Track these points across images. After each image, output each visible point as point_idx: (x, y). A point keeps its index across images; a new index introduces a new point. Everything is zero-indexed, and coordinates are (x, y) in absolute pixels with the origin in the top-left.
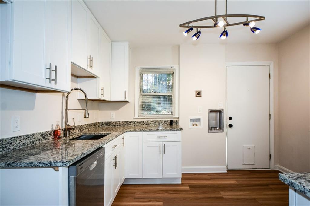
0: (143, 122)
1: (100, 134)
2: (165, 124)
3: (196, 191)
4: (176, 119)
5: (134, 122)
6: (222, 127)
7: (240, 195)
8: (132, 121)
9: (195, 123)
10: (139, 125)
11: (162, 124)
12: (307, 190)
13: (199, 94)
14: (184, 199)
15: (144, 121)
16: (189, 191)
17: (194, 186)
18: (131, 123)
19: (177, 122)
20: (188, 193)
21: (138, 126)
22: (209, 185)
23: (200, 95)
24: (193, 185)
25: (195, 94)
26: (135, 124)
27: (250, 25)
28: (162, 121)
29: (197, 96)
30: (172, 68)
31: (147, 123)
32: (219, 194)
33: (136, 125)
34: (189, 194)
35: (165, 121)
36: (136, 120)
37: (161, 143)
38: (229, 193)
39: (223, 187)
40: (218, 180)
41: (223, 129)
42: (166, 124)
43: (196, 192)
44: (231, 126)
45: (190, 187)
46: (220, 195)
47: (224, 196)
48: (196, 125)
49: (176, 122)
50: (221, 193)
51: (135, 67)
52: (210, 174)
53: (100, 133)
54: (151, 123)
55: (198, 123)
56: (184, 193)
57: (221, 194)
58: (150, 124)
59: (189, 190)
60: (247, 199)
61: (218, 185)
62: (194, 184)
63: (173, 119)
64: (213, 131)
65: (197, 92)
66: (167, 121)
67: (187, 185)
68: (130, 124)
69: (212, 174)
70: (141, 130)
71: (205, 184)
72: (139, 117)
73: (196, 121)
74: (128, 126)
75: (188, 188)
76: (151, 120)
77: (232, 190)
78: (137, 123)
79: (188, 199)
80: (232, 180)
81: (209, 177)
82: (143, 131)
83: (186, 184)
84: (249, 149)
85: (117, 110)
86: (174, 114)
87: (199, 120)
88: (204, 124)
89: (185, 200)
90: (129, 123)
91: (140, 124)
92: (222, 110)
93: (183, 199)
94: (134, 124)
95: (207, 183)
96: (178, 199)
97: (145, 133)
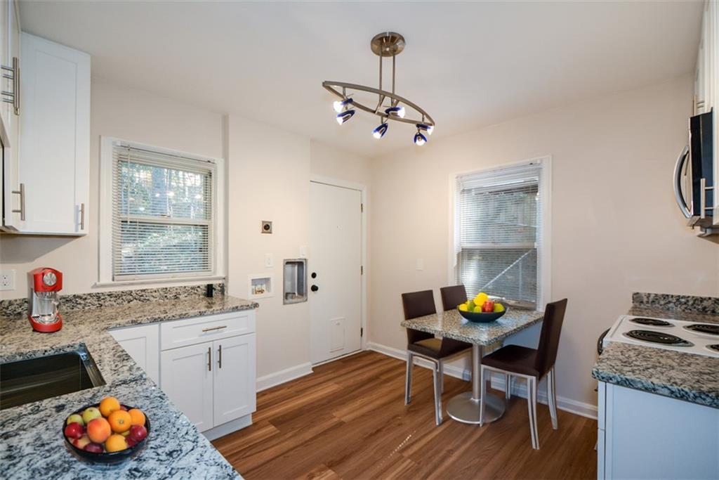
0: (130, 293)
1: (19, 358)
2: (194, 295)
3: (293, 429)
4: (221, 282)
5: (100, 297)
6: (304, 292)
7: (361, 407)
8: (90, 294)
9: (259, 287)
10: (115, 304)
11: (186, 295)
12: (659, 386)
13: (267, 227)
14: (285, 457)
15: (132, 292)
16: (279, 433)
17: (280, 419)
18: (86, 299)
19: (223, 289)
20: (282, 439)
21: (112, 305)
22: (305, 406)
23: (269, 231)
24: (278, 418)
25: (260, 227)
26: (102, 302)
27: (428, 130)
28: (185, 287)
29: (263, 232)
30: (209, 162)
31: (142, 296)
32: (332, 418)
33: (106, 304)
34: (286, 440)
35: (193, 288)
36: (106, 290)
37: (210, 345)
38: (345, 410)
39: (329, 402)
40: (310, 392)
41: (306, 295)
42: (196, 294)
43: (295, 431)
44: (314, 288)
45: (275, 426)
46: (335, 420)
47: (343, 419)
48: (262, 291)
49: (219, 288)
50: (334, 414)
51: (100, 137)
52: (289, 385)
53: (21, 354)
54: (154, 294)
55: (264, 287)
56: (274, 442)
57: (335, 417)
58: (152, 299)
59: (278, 431)
60: (374, 410)
61: (319, 401)
62: (279, 415)
63: (214, 283)
64: (290, 300)
65: (263, 222)
66: (199, 287)
67: (266, 422)
68: (82, 302)
69: (294, 384)
70: (155, 321)
71: (296, 408)
72: (113, 280)
73: (261, 284)
74: (75, 309)
75: (272, 428)
76: (155, 287)
77: (344, 404)
78: (108, 298)
79: (292, 453)
80: (330, 383)
81: (292, 390)
82: (162, 320)
83: (264, 419)
84: (338, 324)
85: (23, 262)
86: (212, 269)
87: (267, 280)
88: (277, 288)
89: (288, 457)
90: (79, 301)
91: (120, 301)
92: (304, 261)
93: (281, 457)
94: (96, 303)
95: (298, 405)
96: (274, 462)
97: (164, 324)
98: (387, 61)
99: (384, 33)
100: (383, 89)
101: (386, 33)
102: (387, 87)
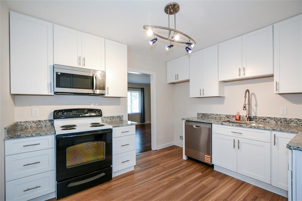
98: (172, 16)
99: (170, 3)
100: (170, 28)
101: (171, 3)
102: (172, 27)
